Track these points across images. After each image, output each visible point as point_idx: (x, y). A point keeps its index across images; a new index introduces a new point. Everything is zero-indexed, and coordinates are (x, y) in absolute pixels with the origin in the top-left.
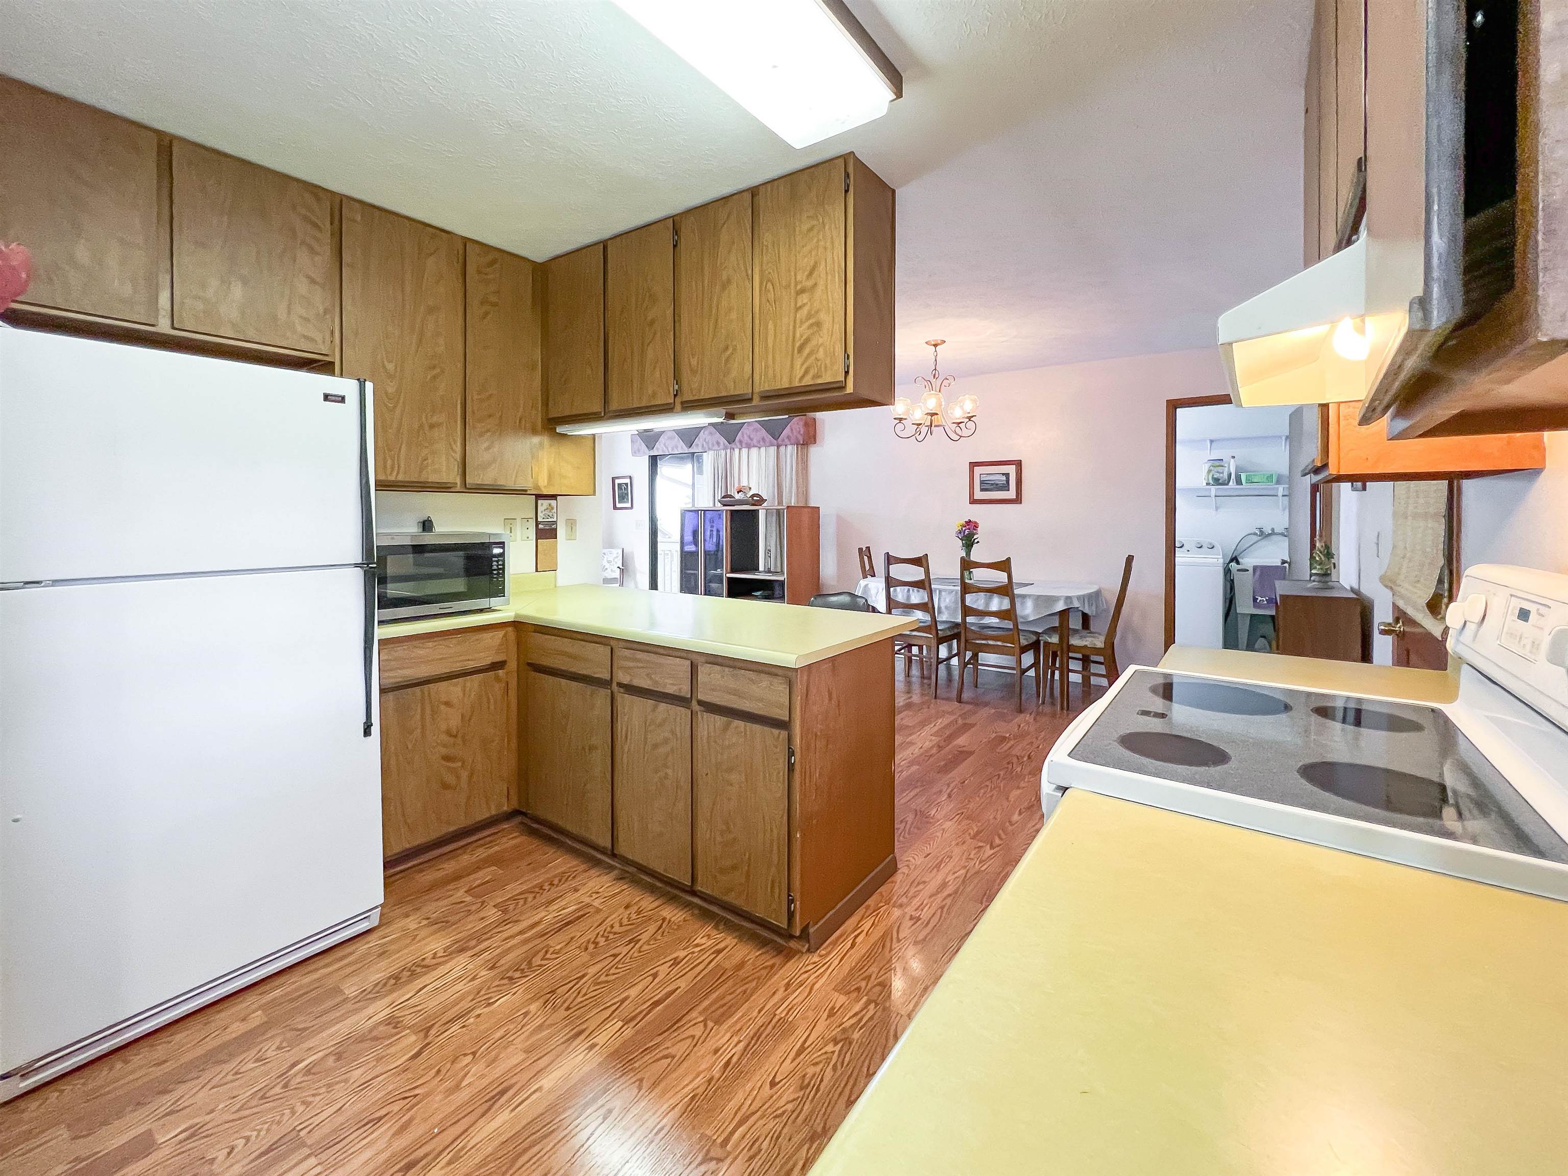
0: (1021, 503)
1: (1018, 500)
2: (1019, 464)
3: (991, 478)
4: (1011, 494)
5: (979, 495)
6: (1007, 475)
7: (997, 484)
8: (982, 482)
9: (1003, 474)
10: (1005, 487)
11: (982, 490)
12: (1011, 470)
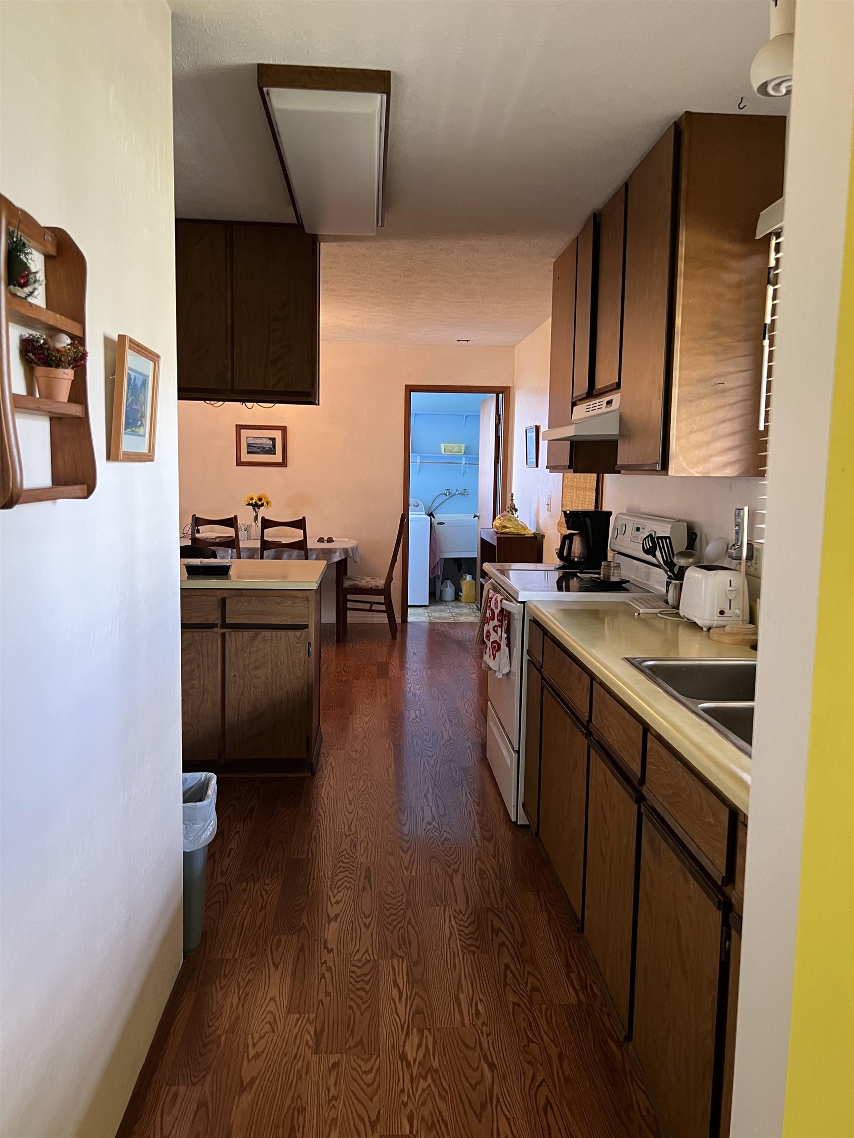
0: (286, 466)
1: (283, 464)
2: (284, 429)
3: (257, 441)
4: (278, 458)
5: (245, 457)
6: (273, 439)
7: (264, 448)
8: (249, 445)
9: (270, 439)
10: (272, 451)
11: (248, 453)
12: (278, 435)
